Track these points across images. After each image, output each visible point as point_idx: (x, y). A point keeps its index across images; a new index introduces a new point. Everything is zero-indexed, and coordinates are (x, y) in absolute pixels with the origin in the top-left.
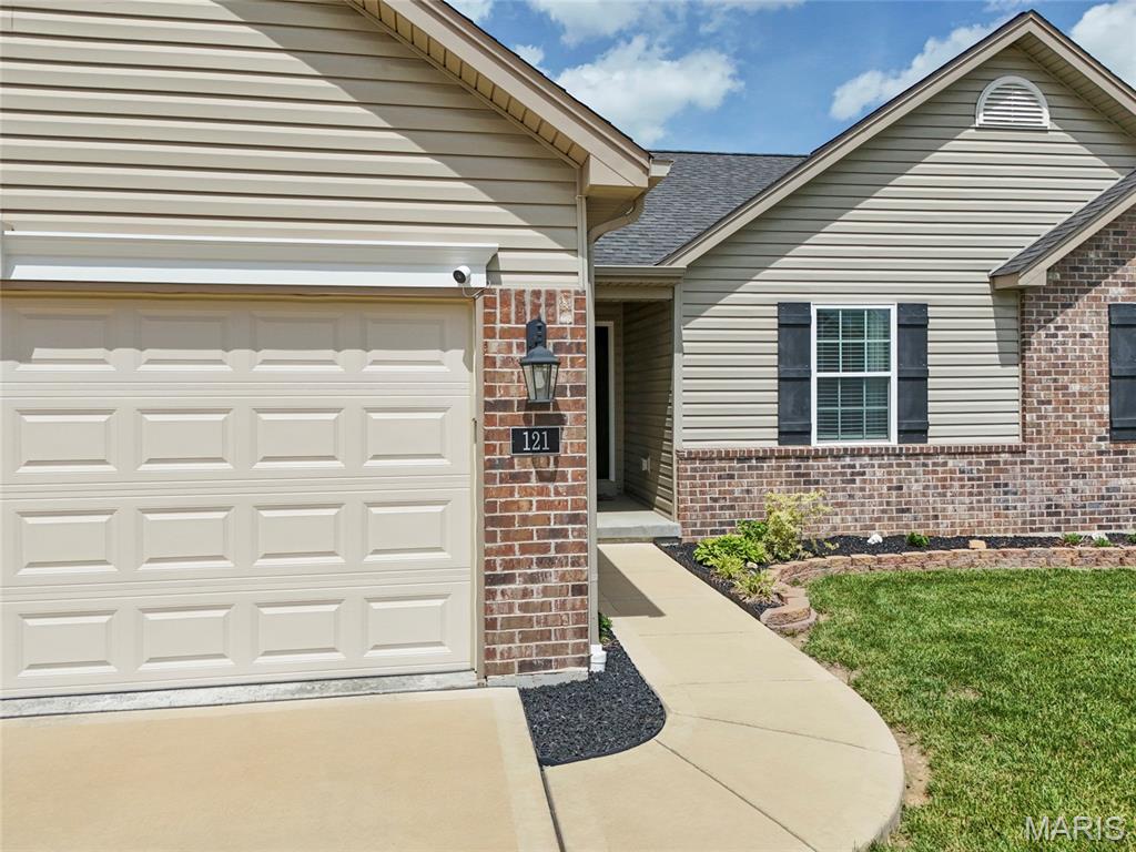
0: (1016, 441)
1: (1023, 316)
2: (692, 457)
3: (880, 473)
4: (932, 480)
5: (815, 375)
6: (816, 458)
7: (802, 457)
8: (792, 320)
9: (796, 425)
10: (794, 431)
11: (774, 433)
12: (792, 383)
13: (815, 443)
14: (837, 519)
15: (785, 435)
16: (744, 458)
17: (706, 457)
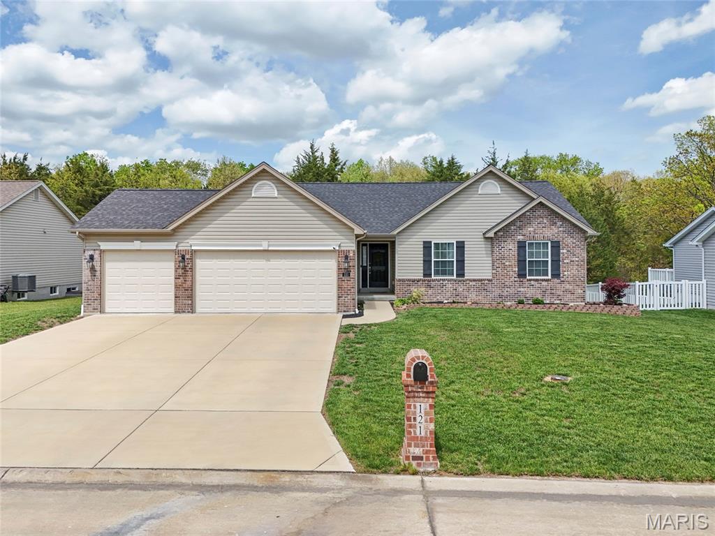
0: (491, 278)
1: (492, 244)
2: (400, 280)
3: (450, 285)
4: (465, 288)
5: (433, 260)
6: (433, 281)
7: (429, 281)
8: (427, 245)
9: (428, 272)
10: (427, 274)
11: (422, 275)
12: (427, 262)
13: (433, 277)
14: (438, 297)
15: (425, 275)
16: (414, 281)
17: (403, 280)
